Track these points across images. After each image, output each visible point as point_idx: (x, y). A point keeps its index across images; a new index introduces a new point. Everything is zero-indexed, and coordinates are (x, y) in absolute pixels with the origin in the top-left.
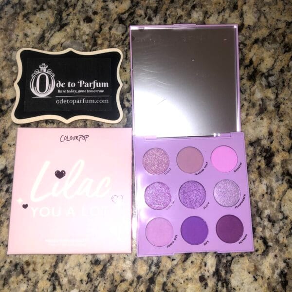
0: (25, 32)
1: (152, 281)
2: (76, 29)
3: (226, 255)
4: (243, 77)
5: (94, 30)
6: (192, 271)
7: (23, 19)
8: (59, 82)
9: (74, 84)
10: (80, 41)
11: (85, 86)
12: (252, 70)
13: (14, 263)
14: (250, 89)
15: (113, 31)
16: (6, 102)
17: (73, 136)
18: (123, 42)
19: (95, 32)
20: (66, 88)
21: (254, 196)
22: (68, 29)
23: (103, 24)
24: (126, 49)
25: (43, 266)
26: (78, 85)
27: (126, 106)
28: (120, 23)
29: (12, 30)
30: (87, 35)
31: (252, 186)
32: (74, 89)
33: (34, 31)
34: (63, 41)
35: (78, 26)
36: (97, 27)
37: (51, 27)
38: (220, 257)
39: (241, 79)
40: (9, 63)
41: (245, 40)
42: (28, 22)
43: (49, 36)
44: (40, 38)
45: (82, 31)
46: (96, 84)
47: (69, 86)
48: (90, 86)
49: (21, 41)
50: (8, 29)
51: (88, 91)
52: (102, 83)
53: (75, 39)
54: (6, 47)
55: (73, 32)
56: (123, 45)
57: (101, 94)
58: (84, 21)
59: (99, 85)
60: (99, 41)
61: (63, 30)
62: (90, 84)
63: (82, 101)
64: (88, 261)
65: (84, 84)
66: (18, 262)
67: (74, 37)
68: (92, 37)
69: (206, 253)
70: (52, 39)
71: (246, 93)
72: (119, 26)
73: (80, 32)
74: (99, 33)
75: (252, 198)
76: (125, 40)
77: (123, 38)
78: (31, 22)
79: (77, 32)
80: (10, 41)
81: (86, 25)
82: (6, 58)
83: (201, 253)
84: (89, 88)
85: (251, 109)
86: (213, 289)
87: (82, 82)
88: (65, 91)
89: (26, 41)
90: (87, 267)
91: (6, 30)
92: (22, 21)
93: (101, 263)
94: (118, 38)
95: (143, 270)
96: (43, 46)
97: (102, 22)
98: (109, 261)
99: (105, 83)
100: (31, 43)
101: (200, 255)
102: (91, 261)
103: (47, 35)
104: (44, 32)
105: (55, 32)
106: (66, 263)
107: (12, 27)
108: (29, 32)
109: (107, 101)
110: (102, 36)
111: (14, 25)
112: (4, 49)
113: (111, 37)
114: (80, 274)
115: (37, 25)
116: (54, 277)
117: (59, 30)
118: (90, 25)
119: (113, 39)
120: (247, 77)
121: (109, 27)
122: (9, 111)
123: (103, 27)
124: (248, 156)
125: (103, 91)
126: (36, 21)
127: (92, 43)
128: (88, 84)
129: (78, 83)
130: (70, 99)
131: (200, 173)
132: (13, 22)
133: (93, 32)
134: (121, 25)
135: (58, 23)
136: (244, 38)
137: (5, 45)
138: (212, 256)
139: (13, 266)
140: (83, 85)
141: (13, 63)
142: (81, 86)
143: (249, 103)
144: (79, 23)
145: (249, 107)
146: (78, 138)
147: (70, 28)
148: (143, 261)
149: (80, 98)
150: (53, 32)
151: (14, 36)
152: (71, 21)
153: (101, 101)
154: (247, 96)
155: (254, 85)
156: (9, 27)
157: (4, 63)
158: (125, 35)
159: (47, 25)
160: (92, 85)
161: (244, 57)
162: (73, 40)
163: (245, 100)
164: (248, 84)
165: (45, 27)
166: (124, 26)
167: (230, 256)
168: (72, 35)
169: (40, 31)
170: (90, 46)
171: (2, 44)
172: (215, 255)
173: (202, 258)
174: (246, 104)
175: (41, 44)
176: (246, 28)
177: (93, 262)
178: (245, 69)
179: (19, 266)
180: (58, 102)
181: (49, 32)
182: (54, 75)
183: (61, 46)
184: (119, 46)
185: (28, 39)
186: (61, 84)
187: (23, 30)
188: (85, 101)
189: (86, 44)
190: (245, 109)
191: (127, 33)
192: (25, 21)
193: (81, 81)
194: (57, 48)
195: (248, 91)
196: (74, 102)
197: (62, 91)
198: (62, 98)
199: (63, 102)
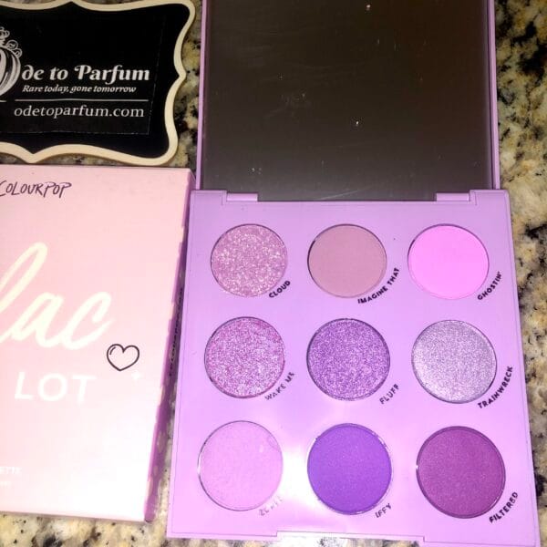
4: (507, 64)
8: (31, 67)
9: (66, 73)
11: (92, 78)
12: (534, 48)
14: (528, 94)
17: (31, 183)
20: (45, 80)
21: (541, 378)
26: (73, 75)
27: (191, 126)
31: (534, 350)
32: (62, 83)
39: (503, 69)
46: (118, 74)
47: (52, 78)
48: (104, 78)
51: (97, 89)
52: (135, 72)
57: (128, 95)
59: (126, 75)
62: (105, 72)
63: (78, 112)
64: (26, 538)
65: (90, 74)
71: (515, 101)
75: (533, 383)
84: (101, 83)
85: (529, 142)
87: (86, 69)
88: (40, 89)
98: (86, 543)
99: (141, 72)
102: (34, 541)
109: (139, 113)
120: (518, 64)
124: (522, 264)
125: (132, 90)
128: (98, 73)
129: (76, 70)
130: (47, 105)
131: (374, 296)
140: (86, 76)
142: (80, 77)
143: (526, 126)
145: (524, 136)
146: (42, 189)
149: (72, 105)
153: (125, 113)
154: (518, 111)
155: (537, 85)
160: (109, 76)
163: (514, 119)
164: (521, 81)
174: (516, 130)
178: (512, 46)
180: (18, 112)
182: (21, 53)
186: (34, 72)
188: (84, 112)
193: (83, 67)
195: (522, 98)
196: (56, 113)
197: (32, 89)
198: (30, 103)
199: (30, 112)
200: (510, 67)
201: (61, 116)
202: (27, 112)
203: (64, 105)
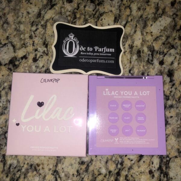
0: (28, 11)
1: (118, 174)
2: (62, 7)
3: (166, 157)
5: (74, 8)
6: (144, 167)
7: (26, 2)
8: (82, 47)
9: (92, 49)
10: (65, 16)
11: (99, 50)
13: (30, 164)
15: (87, 8)
16: (18, 59)
18: (94, 16)
19: (74, 10)
20: (86, 51)
22: (57, 8)
23: (80, 4)
24: (96, 20)
25: (48, 166)
26: (94, 49)
28: (91, 3)
29: (19, 10)
30: (70, 12)
32: (91, 52)
33: (33, 9)
34: (53, 16)
35: (63, 6)
36: (76, 6)
37: (45, 7)
38: (162, 158)
40: (18, 32)
41: (177, 12)
42: (29, 3)
43: (44, 13)
44: (38, 15)
45: (66, 9)
46: (106, 50)
47: (88, 50)
48: (102, 51)
49: (25, 17)
50: (16, 8)
51: (101, 54)
52: (110, 49)
53: (61, 15)
54: (15, 22)
55: (60, 9)
56: (94, 18)
57: (109, 56)
58: (67, 2)
59: (108, 50)
60: (78, 16)
61: (53, 8)
62: (102, 49)
63: (97, 61)
64: (77, 162)
65: (98, 49)
66: (32, 164)
67: (61, 13)
68: (73, 13)
69: (153, 156)
70: (46, 15)
72: (90, 5)
73: (64, 9)
74: (77, 10)
76: (95, 14)
77: (94, 13)
78: (31, 4)
79: (63, 9)
80: (18, 17)
81: (68, 4)
82: (16, 29)
83: (150, 155)
86: (158, 179)
88: (85, 54)
89: (29, 17)
90: (76, 166)
91: (15, 10)
92: (25, 3)
93: (86, 163)
94: (90, 13)
95: (112, 167)
96: (40, 20)
97: (79, 2)
98: (90, 162)
99: (112, 49)
100: (32, 18)
101: (149, 157)
102: (79, 162)
103: (43, 12)
104: (40, 10)
105: (48, 10)
106: (63, 164)
107: (19, 8)
108: (30, 11)
110: (79, 12)
111: (20, 6)
112: (14, 23)
113: (85, 13)
114: (72, 171)
115: (36, 5)
116: (56, 173)
117: (50, 9)
118: (71, 5)
119: (87, 14)
120: (178, 37)
121: (84, 5)
122: (20, 65)
123: (80, 6)
126: (35, 3)
127: (73, 17)
128: (100, 49)
130: (88, 59)
132: (19, 4)
133: (73, 9)
134: (92, 4)
135: (49, 4)
136: (176, 10)
137: (15, 20)
138: (157, 157)
139: (29, 166)
141: (21, 32)
142: (96, 50)
144: (63, 3)
147: (58, 7)
148: (112, 162)
149: (95, 59)
150: (46, 10)
151: (20, 14)
152: (58, 2)
153: (109, 62)
154: (178, 51)
156: (17, 8)
157: (15, 33)
158: (95, 11)
159: (42, 5)
160: (104, 50)
161: (176, 23)
162: (60, 15)
165: (41, 7)
166: (94, 4)
167: (169, 157)
168: (59, 12)
169: (38, 10)
170: (72, 19)
171: (13, 20)
172: (158, 157)
173: (150, 159)
175: (39, 18)
176: (178, 3)
177: (80, 163)
178: (177, 32)
179: (33, 166)
180: (81, 60)
181: (44, 10)
182: (78, 42)
183: (52, 20)
184: (91, 18)
185: (30, 16)
186: (83, 50)
187: (26, 9)
188: (98, 61)
189: (69, 18)
190: (177, 60)
191: (96, 10)
192: (27, 3)
193: (96, 47)
194: (50, 21)
196: (91, 61)
197: (83, 54)
198: (83, 58)
199: (84, 60)
200: (176, 39)
201: (92, 62)
202: (83, 61)
203: (93, 59)
